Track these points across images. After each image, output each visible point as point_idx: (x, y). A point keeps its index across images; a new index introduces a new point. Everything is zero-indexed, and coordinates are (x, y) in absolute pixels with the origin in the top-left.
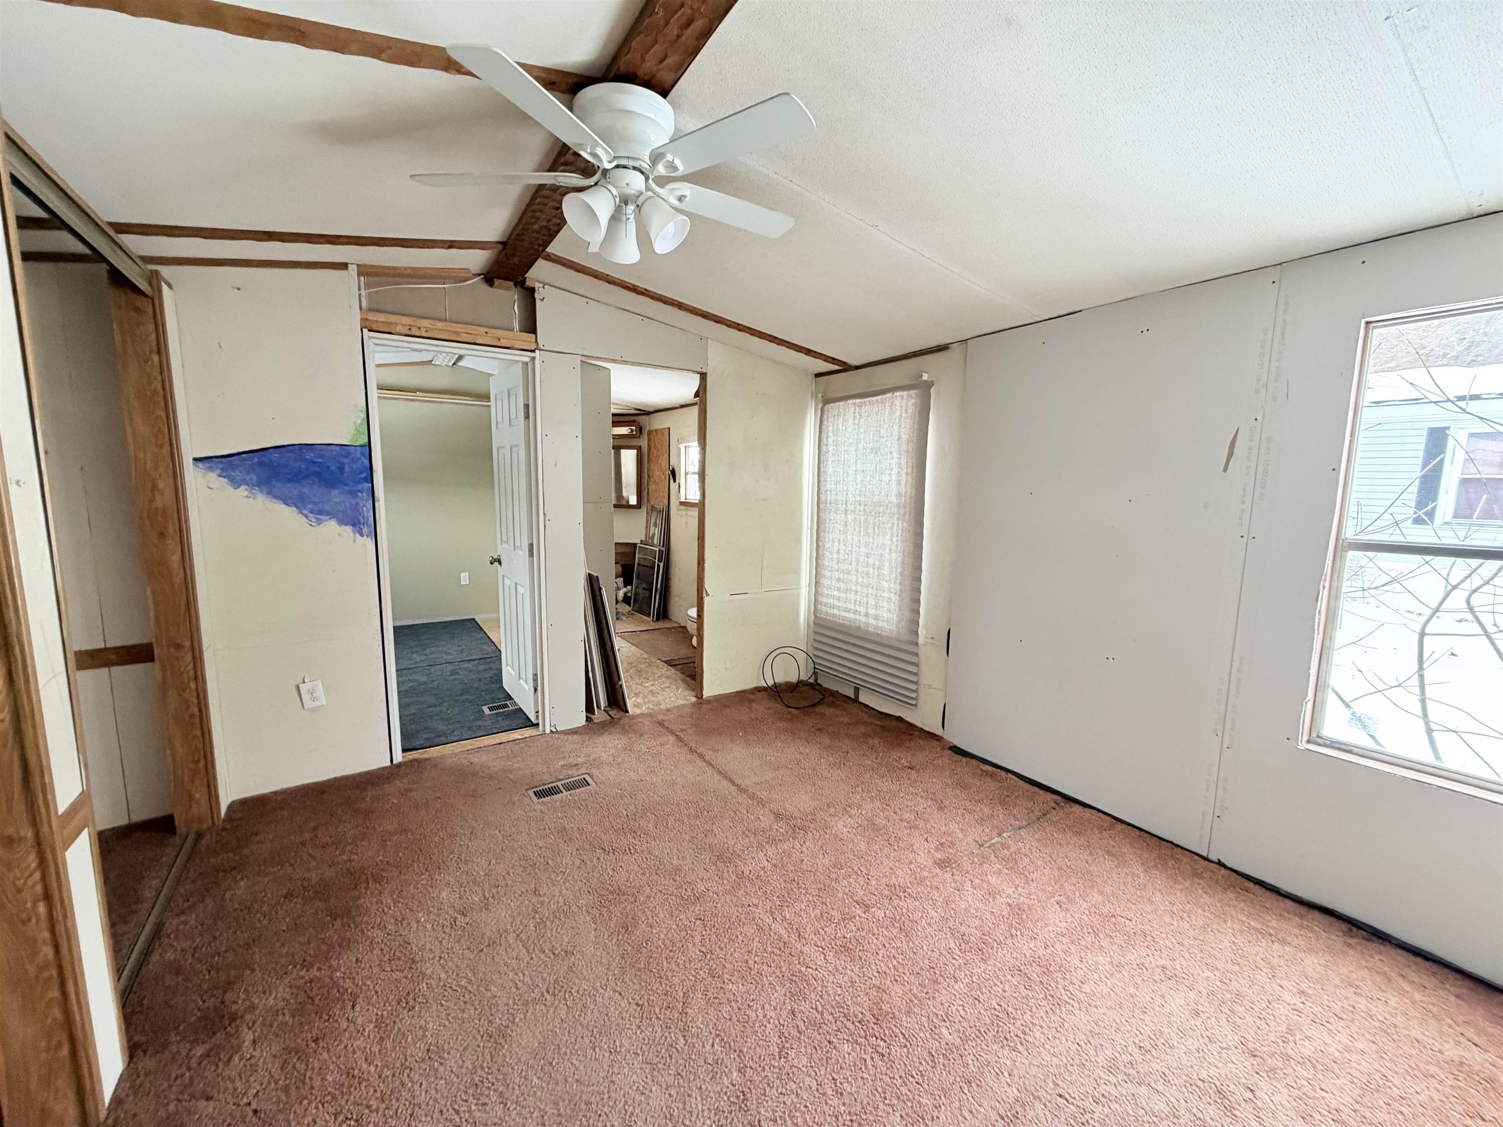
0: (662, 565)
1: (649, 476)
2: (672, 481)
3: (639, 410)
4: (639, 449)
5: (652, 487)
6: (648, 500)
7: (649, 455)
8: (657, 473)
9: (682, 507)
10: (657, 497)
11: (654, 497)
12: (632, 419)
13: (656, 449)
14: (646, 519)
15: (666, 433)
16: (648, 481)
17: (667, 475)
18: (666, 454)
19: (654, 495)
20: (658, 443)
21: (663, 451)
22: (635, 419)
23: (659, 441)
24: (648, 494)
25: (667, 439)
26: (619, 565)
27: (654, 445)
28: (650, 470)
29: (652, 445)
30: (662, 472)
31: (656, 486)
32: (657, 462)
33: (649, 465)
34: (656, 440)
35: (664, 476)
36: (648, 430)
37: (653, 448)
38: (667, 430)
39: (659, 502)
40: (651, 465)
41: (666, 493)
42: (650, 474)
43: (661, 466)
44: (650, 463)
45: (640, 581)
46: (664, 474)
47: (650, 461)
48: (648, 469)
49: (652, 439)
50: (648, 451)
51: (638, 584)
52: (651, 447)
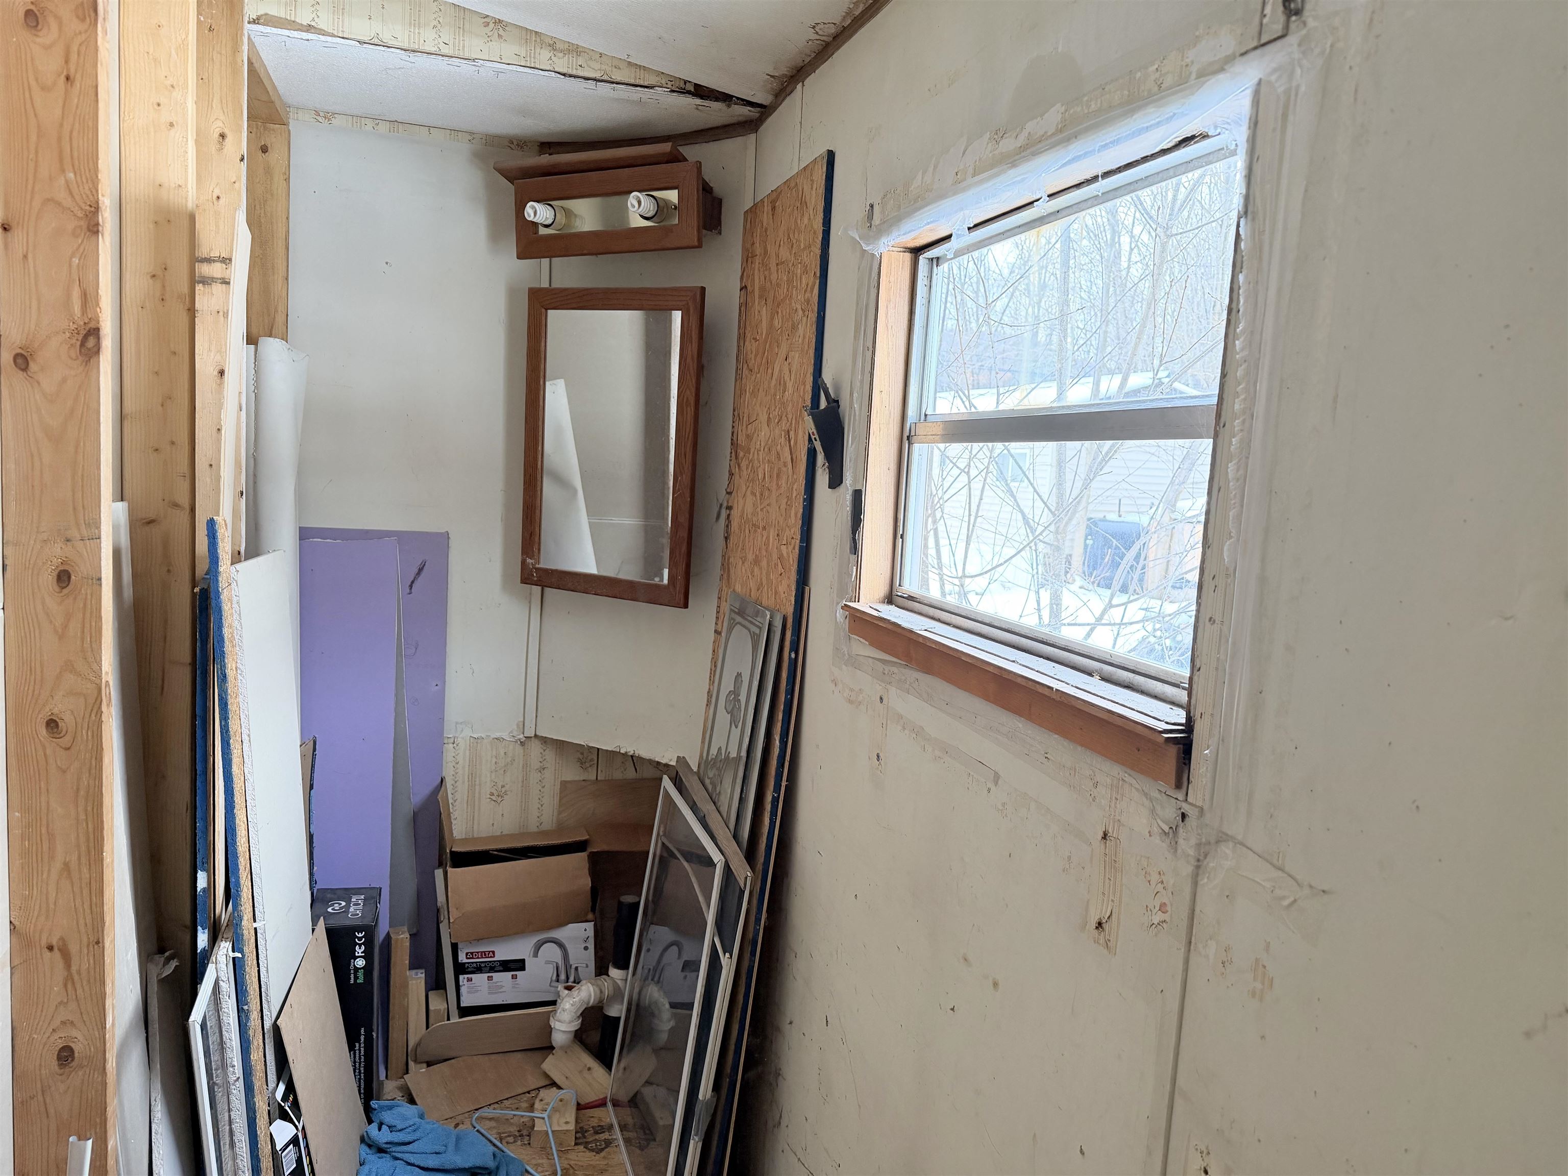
0: (727, 966)
1: (735, 446)
2: (822, 478)
3: (700, 92)
4: (695, 308)
5: (744, 506)
6: (726, 566)
7: (742, 337)
8: (764, 433)
10: (757, 561)
11: (750, 557)
12: (666, 147)
13: (770, 301)
14: (713, 658)
15: (814, 192)
16: (731, 474)
17: (804, 441)
18: (805, 319)
19: (751, 537)
20: (777, 265)
21: (793, 304)
22: (681, 149)
23: (784, 253)
24: (726, 538)
25: (815, 227)
26: (579, 860)
27: (762, 278)
28: (741, 418)
29: (757, 281)
30: (784, 425)
31: (758, 498)
32: (770, 371)
33: (740, 393)
34: (771, 249)
35: (790, 446)
36: (748, 204)
37: (760, 297)
38: (820, 174)
39: (764, 582)
40: (746, 391)
41: (793, 541)
42: (742, 439)
43: (784, 391)
44: (744, 381)
45: (674, 949)
46: (792, 434)
47: (745, 366)
48: (734, 410)
49: (758, 250)
50: (740, 310)
51: (665, 960)
52: (753, 291)
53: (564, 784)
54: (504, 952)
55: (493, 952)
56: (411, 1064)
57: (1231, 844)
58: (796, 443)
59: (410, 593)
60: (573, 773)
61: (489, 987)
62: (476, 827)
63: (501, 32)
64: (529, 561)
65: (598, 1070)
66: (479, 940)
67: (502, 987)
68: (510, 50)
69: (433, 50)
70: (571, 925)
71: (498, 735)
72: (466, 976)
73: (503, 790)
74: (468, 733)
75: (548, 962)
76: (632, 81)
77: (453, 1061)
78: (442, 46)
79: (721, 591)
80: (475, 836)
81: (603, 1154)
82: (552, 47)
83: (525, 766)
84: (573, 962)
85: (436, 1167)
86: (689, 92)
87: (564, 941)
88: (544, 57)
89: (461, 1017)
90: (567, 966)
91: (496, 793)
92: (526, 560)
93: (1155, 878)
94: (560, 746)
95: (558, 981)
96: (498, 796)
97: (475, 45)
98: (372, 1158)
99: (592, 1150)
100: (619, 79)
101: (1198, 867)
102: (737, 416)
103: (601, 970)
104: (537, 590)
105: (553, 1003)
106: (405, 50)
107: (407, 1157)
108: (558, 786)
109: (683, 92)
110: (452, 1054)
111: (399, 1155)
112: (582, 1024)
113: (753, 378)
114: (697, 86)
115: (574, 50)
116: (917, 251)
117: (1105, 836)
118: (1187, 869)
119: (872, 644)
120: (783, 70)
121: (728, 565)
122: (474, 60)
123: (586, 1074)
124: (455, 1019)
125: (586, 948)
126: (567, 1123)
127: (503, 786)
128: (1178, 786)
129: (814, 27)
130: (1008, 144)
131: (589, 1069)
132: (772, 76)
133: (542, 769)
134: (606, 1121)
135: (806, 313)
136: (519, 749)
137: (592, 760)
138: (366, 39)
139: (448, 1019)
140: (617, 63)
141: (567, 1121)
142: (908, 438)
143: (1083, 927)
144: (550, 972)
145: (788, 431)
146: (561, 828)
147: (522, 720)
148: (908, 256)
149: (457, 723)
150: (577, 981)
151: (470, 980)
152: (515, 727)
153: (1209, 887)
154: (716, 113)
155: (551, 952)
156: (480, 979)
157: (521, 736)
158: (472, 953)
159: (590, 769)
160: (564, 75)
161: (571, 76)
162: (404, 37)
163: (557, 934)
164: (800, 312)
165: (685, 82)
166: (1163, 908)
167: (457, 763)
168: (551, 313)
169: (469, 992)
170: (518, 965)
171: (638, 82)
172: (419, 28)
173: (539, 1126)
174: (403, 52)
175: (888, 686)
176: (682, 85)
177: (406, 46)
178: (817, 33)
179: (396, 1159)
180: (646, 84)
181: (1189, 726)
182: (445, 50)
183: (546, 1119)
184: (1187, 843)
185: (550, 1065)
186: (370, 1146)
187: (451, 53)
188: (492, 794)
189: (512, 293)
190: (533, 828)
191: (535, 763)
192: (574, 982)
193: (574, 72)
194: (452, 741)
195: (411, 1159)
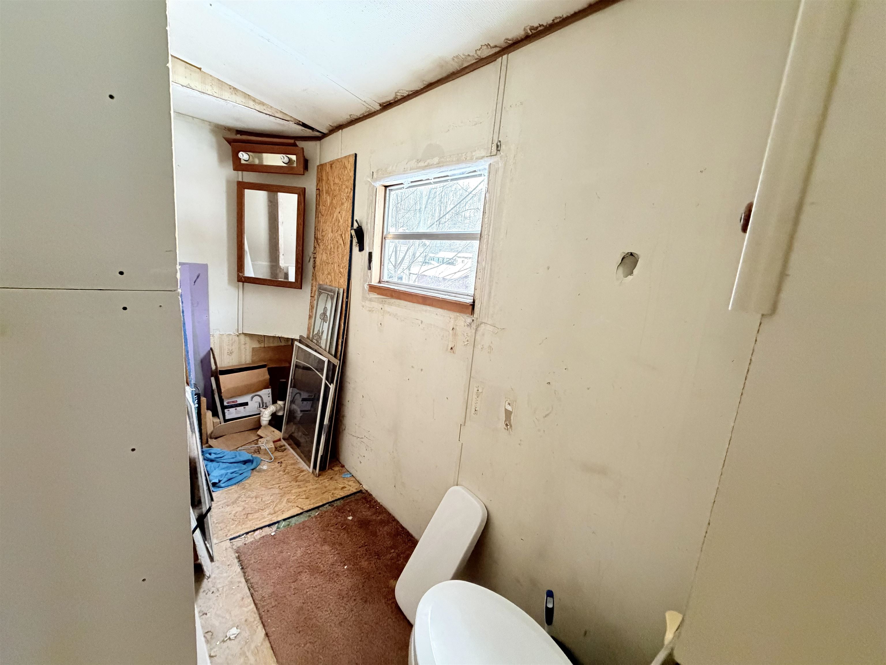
0: (332, 387)
1: (316, 239)
2: (356, 249)
3: (304, 125)
4: (302, 194)
5: (322, 257)
6: (314, 276)
7: (318, 204)
8: (330, 235)
9: (374, 296)
10: (329, 274)
11: (326, 273)
12: (292, 141)
13: (331, 195)
14: (310, 305)
15: (349, 164)
16: (315, 247)
17: (349, 238)
18: (347, 202)
19: (326, 268)
20: (334, 184)
21: (342, 197)
22: (296, 142)
23: (337, 181)
24: (314, 268)
25: (351, 175)
26: (265, 370)
27: (327, 187)
28: (319, 230)
29: (324, 188)
30: (339, 232)
31: (329, 254)
32: (332, 216)
33: (318, 222)
34: (331, 178)
35: (343, 240)
36: (318, 164)
37: (326, 193)
38: (352, 160)
39: (333, 279)
40: (321, 222)
41: (346, 267)
42: (319, 236)
43: (339, 222)
44: (319, 219)
45: (298, 395)
46: (343, 235)
47: (320, 214)
48: (315, 227)
49: (324, 178)
50: (317, 196)
51: (295, 398)
52: (323, 191)
53: (253, 349)
54: (240, 400)
55: (237, 401)
56: (209, 440)
57: (484, 324)
58: (345, 238)
59: (194, 285)
60: (256, 345)
61: (236, 412)
62: (223, 363)
63: (236, 92)
64: (240, 274)
65: (277, 432)
66: (231, 397)
67: (241, 411)
68: (240, 99)
69: (211, 94)
70: (263, 390)
71: (229, 333)
72: (227, 409)
73: (232, 351)
74: (218, 333)
75: (256, 402)
76: (282, 118)
77: (225, 436)
78: (214, 93)
79: (312, 284)
80: (223, 366)
81: (284, 452)
82: (254, 101)
83: (239, 343)
84: (265, 401)
85: (234, 462)
86: (300, 125)
87: (261, 395)
88: (251, 104)
89: (224, 423)
90: (263, 403)
91: (229, 352)
92: (239, 274)
93: (466, 334)
94: (251, 336)
95: (260, 407)
96: (230, 353)
97: (226, 95)
98: (210, 464)
99: (280, 451)
100: (277, 116)
101: (476, 330)
102: (316, 229)
103: (274, 402)
104: (241, 284)
105: (259, 414)
106: (200, 92)
107: (222, 461)
108: (251, 350)
109: (298, 124)
110: (224, 434)
111: (219, 461)
112: (271, 418)
113: (324, 218)
114: (303, 123)
115: (262, 104)
116: (386, 187)
117: (453, 329)
118: (474, 331)
119: (378, 294)
120: (335, 125)
121: (316, 276)
122: (226, 100)
123: (272, 433)
124: (223, 424)
125: (269, 397)
126: (271, 445)
127: (232, 350)
128: (472, 314)
129: (350, 115)
130: (422, 164)
131: (273, 431)
132: (331, 126)
133: (245, 344)
134: (282, 444)
135: (348, 200)
136: (237, 338)
137: (262, 340)
138: (185, 85)
139: (220, 424)
140: (277, 111)
141: (272, 445)
142: (384, 238)
143: (447, 350)
144: (257, 405)
145: (341, 235)
146: (253, 362)
147: (237, 328)
148: (384, 188)
149: (214, 330)
150: (267, 407)
151: (228, 411)
152: (235, 331)
153: (479, 333)
154: (308, 133)
155: (257, 399)
156: (232, 410)
157: (237, 333)
158: (229, 402)
159: (262, 344)
160: (258, 111)
161: (261, 112)
162: (200, 87)
163: (258, 393)
164: (345, 199)
165: (299, 121)
166: (467, 341)
167: (215, 343)
168: (246, 190)
169: (228, 415)
170: (246, 404)
171: (284, 118)
172: (205, 85)
173: (262, 448)
174: (199, 92)
175: (384, 305)
176: (298, 122)
177: (200, 90)
178: (350, 117)
179: (218, 462)
180: (286, 119)
181: (474, 302)
182: (215, 95)
183: (264, 445)
184: (474, 326)
185: (260, 432)
186: (207, 460)
187: (217, 96)
188: (228, 353)
189: (228, 182)
190: (243, 363)
191: (243, 342)
192: (265, 407)
193: (262, 111)
194: (212, 335)
195: (224, 461)
